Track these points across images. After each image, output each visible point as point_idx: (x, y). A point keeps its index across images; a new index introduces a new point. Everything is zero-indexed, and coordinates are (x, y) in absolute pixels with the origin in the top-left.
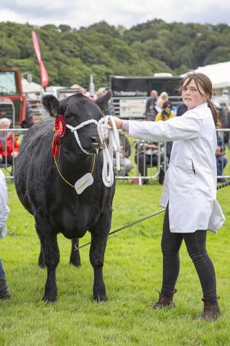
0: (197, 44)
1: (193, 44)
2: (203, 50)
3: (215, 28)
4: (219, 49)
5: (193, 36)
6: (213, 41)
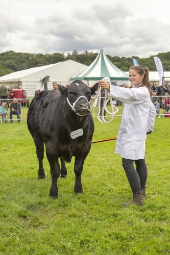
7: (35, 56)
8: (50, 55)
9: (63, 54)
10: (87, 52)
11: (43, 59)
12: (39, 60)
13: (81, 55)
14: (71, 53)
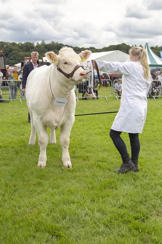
0: (5, 49)
1: (3, 49)
2: (7, 52)
3: (11, 44)
4: (13, 52)
5: (3, 46)
6: (11, 48)
7: (9, 44)
8: (22, 44)
9: (33, 43)
10: (53, 42)
11: (17, 47)
12: (13, 48)
13: (48, 45)
14: (40, 43)
